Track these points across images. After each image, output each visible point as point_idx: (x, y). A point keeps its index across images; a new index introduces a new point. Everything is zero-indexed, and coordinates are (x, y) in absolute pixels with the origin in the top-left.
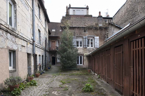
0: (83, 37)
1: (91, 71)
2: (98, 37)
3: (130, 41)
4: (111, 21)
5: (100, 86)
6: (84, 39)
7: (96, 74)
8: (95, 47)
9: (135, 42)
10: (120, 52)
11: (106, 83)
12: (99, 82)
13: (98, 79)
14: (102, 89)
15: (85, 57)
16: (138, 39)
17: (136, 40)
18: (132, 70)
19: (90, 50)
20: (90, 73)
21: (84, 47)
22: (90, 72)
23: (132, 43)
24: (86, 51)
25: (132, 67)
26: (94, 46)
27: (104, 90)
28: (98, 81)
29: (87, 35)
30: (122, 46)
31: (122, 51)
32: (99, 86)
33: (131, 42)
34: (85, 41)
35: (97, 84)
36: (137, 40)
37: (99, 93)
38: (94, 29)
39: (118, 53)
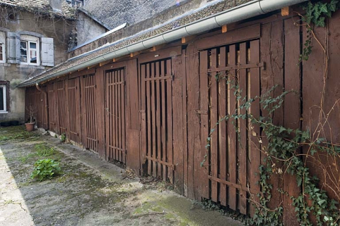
0: (6, 32)
1: (36, 127)
2: (51, 40)
3: (139, 62)
4: (81, 4)
5: (73, 159)
6: (10, 40)
7: (53, 134)
8: (43, 64)
9: (148, 65)
10: (119, 83)
11: (85, 150)
12: (66, 152)
13: (63, 145)
14: (79, 166)
15: (13, 89)
16: (155, 62)
17: (150, 63)
18: (144, 117)
19: (28, 71)
20: (35, 132)
21: (11, 61)
22: (34, 130)
23: (143, 66)
24: (17, 74)
25: (143, 111)
26: (41, 62)
27: (84, 166)
28: (64, 148)
29: (19, 30)
30: (122, 70)
31: (122, 81)
32: (70, 159)
33: (141, 64)
34: (11, 45)
35: (63, 155)
36: (152, 62)
37: (75, 176)
38: (41, 16)
39: (113, 84)
